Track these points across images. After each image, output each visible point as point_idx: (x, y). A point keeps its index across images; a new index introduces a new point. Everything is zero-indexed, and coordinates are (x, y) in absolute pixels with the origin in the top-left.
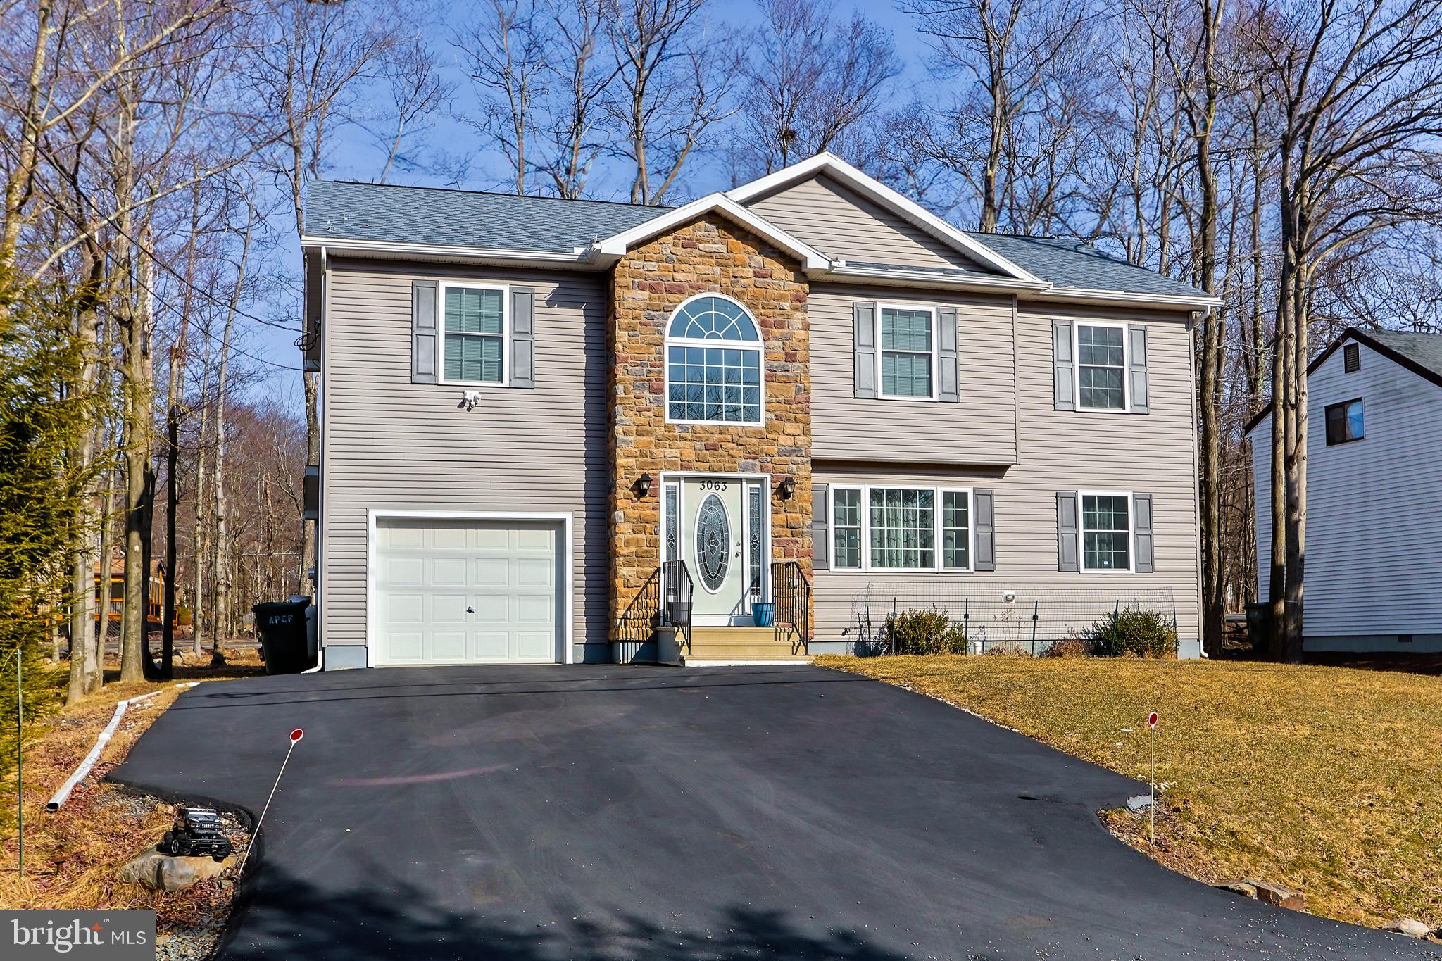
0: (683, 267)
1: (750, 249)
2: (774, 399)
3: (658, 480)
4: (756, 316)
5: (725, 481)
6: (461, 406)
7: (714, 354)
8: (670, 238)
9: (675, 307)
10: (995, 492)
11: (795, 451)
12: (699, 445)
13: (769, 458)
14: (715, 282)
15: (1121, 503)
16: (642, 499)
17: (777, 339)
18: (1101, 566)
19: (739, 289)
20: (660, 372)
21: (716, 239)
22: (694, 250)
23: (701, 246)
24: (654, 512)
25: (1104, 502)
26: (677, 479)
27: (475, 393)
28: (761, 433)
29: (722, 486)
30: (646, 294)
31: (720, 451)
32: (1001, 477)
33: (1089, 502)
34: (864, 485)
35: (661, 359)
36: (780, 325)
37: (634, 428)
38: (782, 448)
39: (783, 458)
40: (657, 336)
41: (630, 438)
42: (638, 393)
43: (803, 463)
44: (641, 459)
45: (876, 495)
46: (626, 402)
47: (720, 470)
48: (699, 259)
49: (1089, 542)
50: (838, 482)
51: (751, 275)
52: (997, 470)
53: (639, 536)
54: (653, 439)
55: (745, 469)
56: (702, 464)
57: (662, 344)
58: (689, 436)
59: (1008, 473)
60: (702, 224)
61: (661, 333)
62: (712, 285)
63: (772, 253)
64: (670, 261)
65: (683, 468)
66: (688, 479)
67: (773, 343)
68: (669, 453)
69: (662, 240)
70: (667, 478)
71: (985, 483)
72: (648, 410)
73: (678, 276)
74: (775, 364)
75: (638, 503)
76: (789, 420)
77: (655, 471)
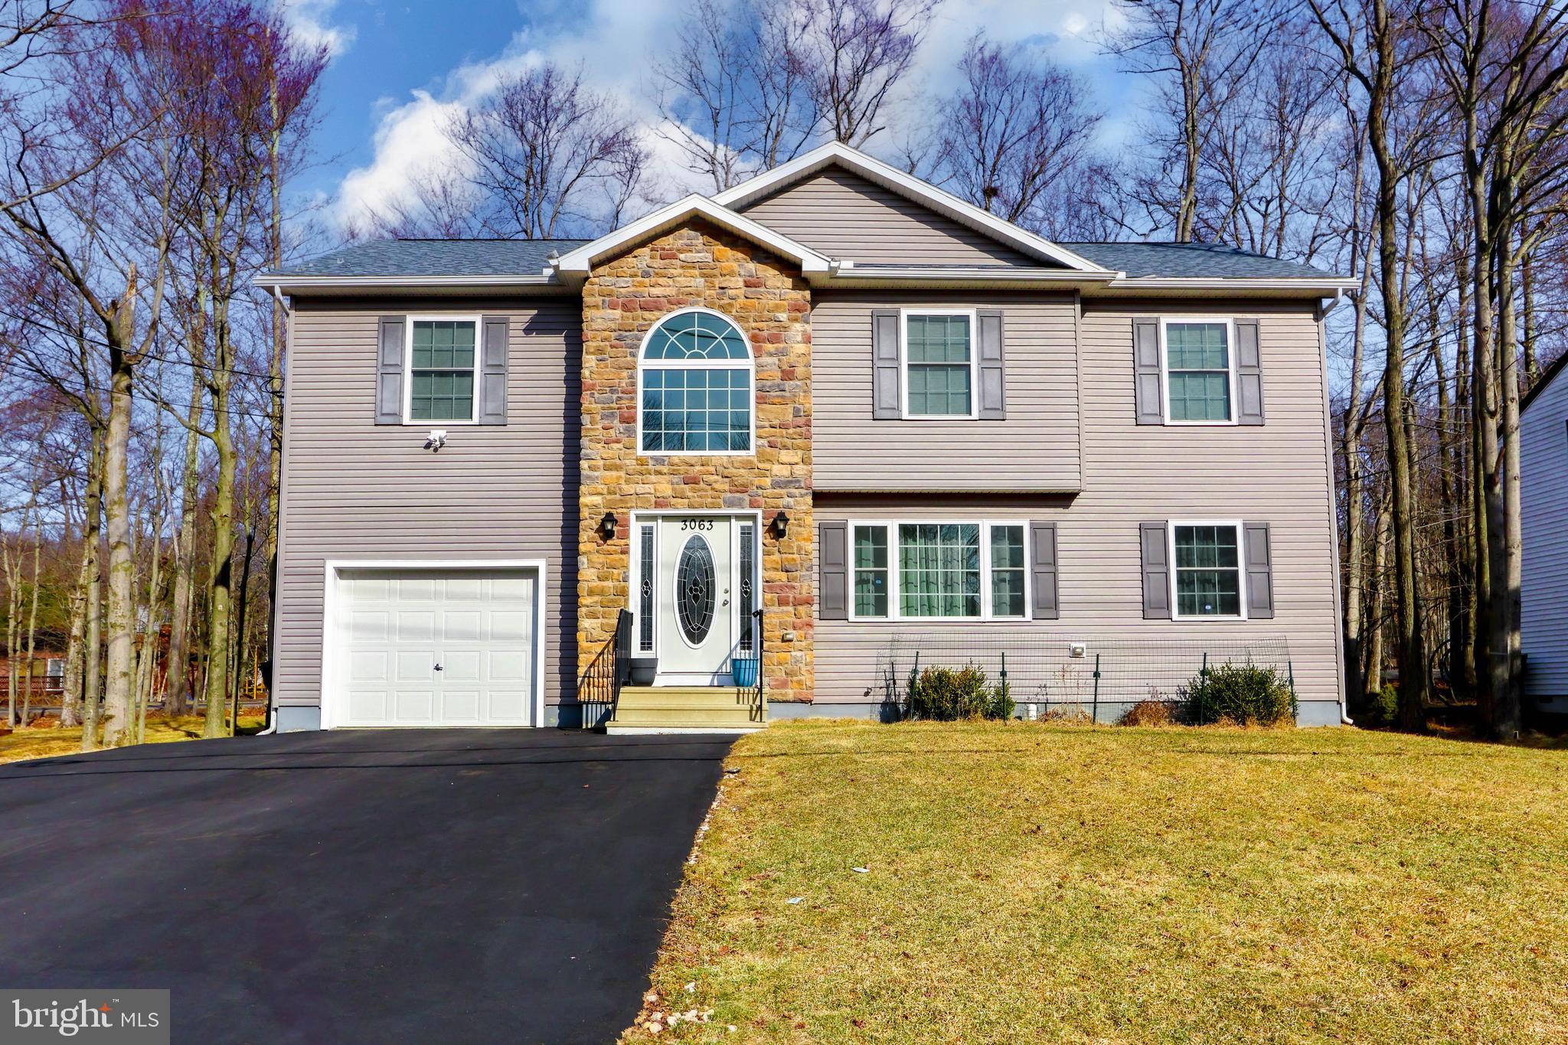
0: (661, 281)
1: (740, 255)
2: (767, 424)
3: (628, 520)
4: (747, 330)
5: (711, 519)
6: (428, 446)
7: (696, 376)
8: (646, 250)
9: (650, 325)
10: (1059, 525)
11: (791, 482)
12: (676, 479)
13: (760, 492)
14: (698, 295)
15: (1229, 533)
16: (609, 542)
17: (771, 355)
18: (1204, 612)
19: (726, 301)
20: (632, 399)
21: (700, 247)
22: (674, 261)
23: (682, 256)
24: (623, 556)
25: (1206, 533)
26: (654, 518)
27: (442, 433)
28: (751, 462)
29: (707, 524)
30: (618, 313)
31: (702, 485)
32: (1067, 506)
33: (1183, 534)
34: (892, 521)
35: (634, 384)
36: (773, 339)
37: (601, 463)
38: (777, 479)
39: (778, 491)
40: (629, 358)
41: (596, 474)
42: (606, 423)
43: (802, 496)
44: (609, 497)
45: (907, 532)
46: (592, 433)
47: (701, 506)
48: (681, 271)
49: (1184, 581)
50: (856, 519)
51: (741, 284)
52: (1063, 499)
53: (605, 584)
54: (622, 474)
55: (730, 504)
56: (680, 500)
57: (634, 368)
58: (665, 469)
59: (1076, 502)
60: (685, 232)
61: (634, 355)
62: (691, 298)
63: (767, 258)
64: (646, 275)
65: (657, 505)
66: (665, 518)
67: (765, 360)
68: (640, 488)
69: (637, 252)
70: (638, 518)
71: (1045, 515)
72: (618, 441)
73: (656, 291)
74: (769, 383)
75: (605, 547)
76: (785, 447)
77: (624, 510)
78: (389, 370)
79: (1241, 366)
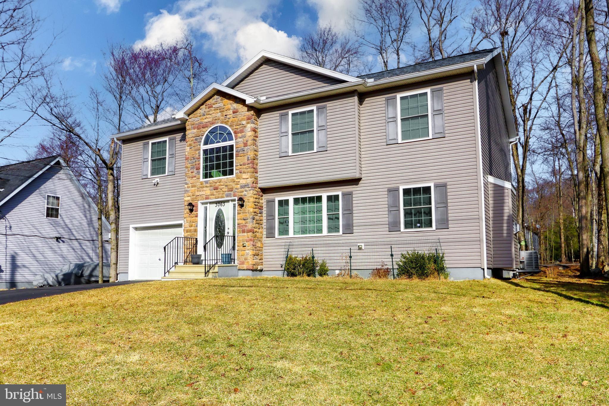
0: (208, 116)
1: (232, 102)
2: (239, 164)
3: (197, 205)
4: (233, 130)
5: (224, 202)
6: (155, 185)
7: (218, 149)
8: (204, 106)
9: (204, 133)
10: (354, 193)
11: (246, 185)
12: (212, 188)
13: (236, 190)
14: (219, 119)
15: (427, 190)
16: (192, 213)
17: (240, 138)
18: (416, 227)
19: (227, 120)
20: (199, 161)
21: (220, 101)
22: (211, 108)
23: (214, 106)
24: (196, 218)
25: (417, 191)
26: (207, 203)
27: (158, 179)
28: (233, 179)
29: (223, 204)
30: (195, 130)
31: (219, 190)
32: (357, 184)
33: (407, 192)
34: (290, 197)
35: (199, 156)
36: (242, 131)
37: (190, 185)
38: (242, 185)
39: (243, 189)
40: (198, 146)
41: (189, 189)
42: (192, 170)
43: (250, 190)
44: (192, 197)
45: (296, 201)
46: (188, 175)
47: (218, 198)
48: (213, 111)
49: (407, 213)
50: (278, 197)
51: (231, 113)
52: (355, 181)
53: (191, 228)
54: (196, 188)
55: (227, 196)
56: (212, 196)
57: (200, 150)
58: (208, 185)
59: (361, 182)
60: (216, 97)
61: (200, 145)
62: (216, 121)
63: (240, 101)
64: (204, 115)
65: (206, 198)
66: (210, 203)
67: (239, 140)
68: (201, 193)
69: (201, 107)
70: (203, 204)
71: (347, 189)
72: (195, 177)
73: (206, 120)
74: (240, 149)
75: (191, 215)
76: (244, 172)
77: (196, 201)
78: (145, 160)
79: (434, 111)
